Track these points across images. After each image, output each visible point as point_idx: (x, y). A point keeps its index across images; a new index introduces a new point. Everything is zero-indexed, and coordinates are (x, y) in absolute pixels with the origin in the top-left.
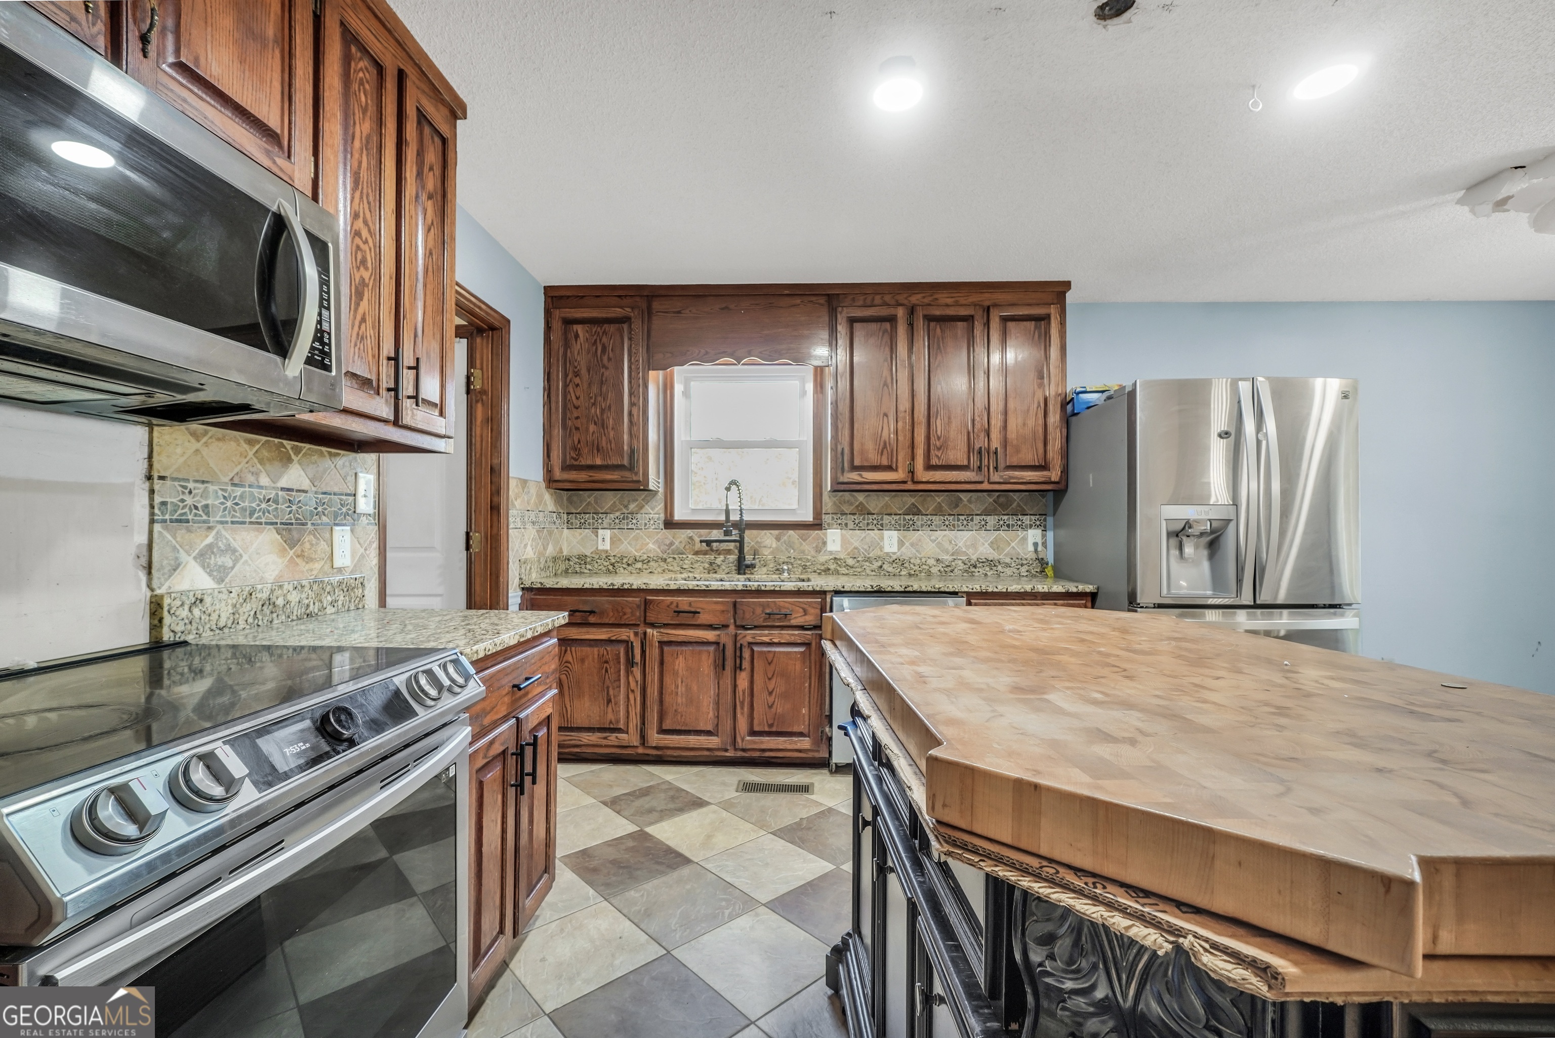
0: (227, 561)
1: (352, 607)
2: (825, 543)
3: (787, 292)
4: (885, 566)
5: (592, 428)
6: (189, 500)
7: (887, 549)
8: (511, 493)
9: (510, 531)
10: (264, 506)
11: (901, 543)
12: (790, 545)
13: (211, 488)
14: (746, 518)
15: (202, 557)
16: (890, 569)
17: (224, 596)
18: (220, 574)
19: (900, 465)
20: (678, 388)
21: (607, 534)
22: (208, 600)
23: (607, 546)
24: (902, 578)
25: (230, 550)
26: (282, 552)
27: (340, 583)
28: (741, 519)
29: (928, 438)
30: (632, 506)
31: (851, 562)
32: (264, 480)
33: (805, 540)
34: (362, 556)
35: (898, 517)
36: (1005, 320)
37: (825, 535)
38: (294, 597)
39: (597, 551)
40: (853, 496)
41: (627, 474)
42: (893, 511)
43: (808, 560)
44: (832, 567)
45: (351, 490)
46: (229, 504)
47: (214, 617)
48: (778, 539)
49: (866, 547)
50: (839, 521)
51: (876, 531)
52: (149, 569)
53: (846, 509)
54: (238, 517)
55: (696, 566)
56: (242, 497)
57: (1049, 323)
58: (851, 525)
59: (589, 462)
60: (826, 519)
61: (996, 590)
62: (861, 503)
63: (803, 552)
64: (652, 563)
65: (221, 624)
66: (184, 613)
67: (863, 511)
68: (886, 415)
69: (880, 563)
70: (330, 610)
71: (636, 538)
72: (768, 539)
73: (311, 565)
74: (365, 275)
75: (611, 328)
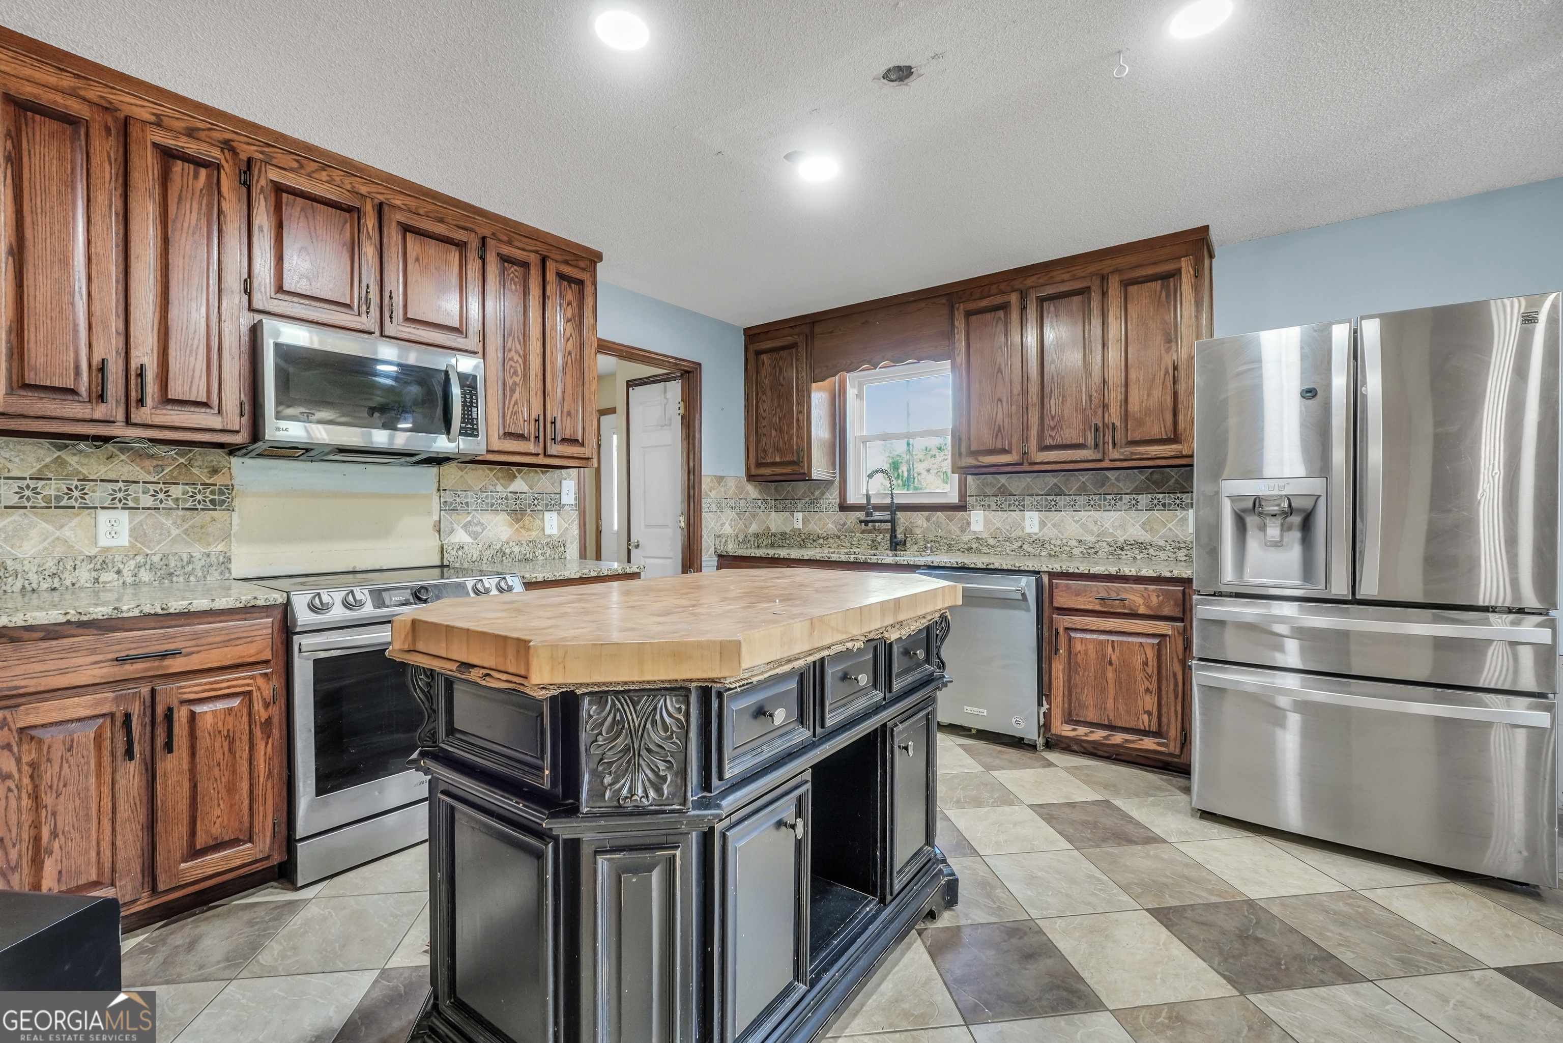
0: (479, 529)
1: (557, 557)
2: (969, 524)
3: (912, 299)
4: (1025, 547)
5: (774, 433)
6: (458, 500)
7: (1028, 530)
8: (704, 487)
9: (703, 514)
10: (499, 501)
11: (1043, 524)
12: (938, 525)
13: (469, 493)
14: (898, 501)
15: (465, 527)
16: (1030, 550)
17: (475, 546)
18: (475, 536)
19: (1014, 448)
20: (851, 392)
21: (799, 516)
22: (466, 548)
23: (799, 525)
24: (1042, 558)
25: (480, 523)
26: (511, 525)
27: (547, 544)
28: (892, 503)
29: (1042, 418)
30: (817, 493)
31: (992, 542)
32: (500, 488)
33: (951, 521)
34: (567, 529)
35: (1040, 498)
36: (1126, 284)
37: (969, 515)
38: (516, 549)
39: (794, 530)
40: (996, 478)
41: (796, 468)
42: (1034, 492)
43: (953, 540)
44: (975, 546)
45: (558, 491)
46: (479, 501)
47: (470, 556)
48: (928, 520)
49: (1007, 527)
50: (983, 503)
51: (1018, 512)
52: (439, 531)
53: (989, 491)
54: (485, 507)
55: (862, 542)
56: (487, 497)
57: (1181, 279)
58: (994, 507)
59: (772, 460)
60: (971, 500)
61: (1077, 571)
62: (1003, 485)
63: (950, 532)
64: (830, 540)
65: (474, 559)
66: (454, 553)
67: (1004, 492)
68: (1000, 400)
69: (1020, 543)
70: (540, 558)
71: (820, 519)
72: (919, 520)
73: (530, 533)
74: (517, 379)
75: (785, 354)
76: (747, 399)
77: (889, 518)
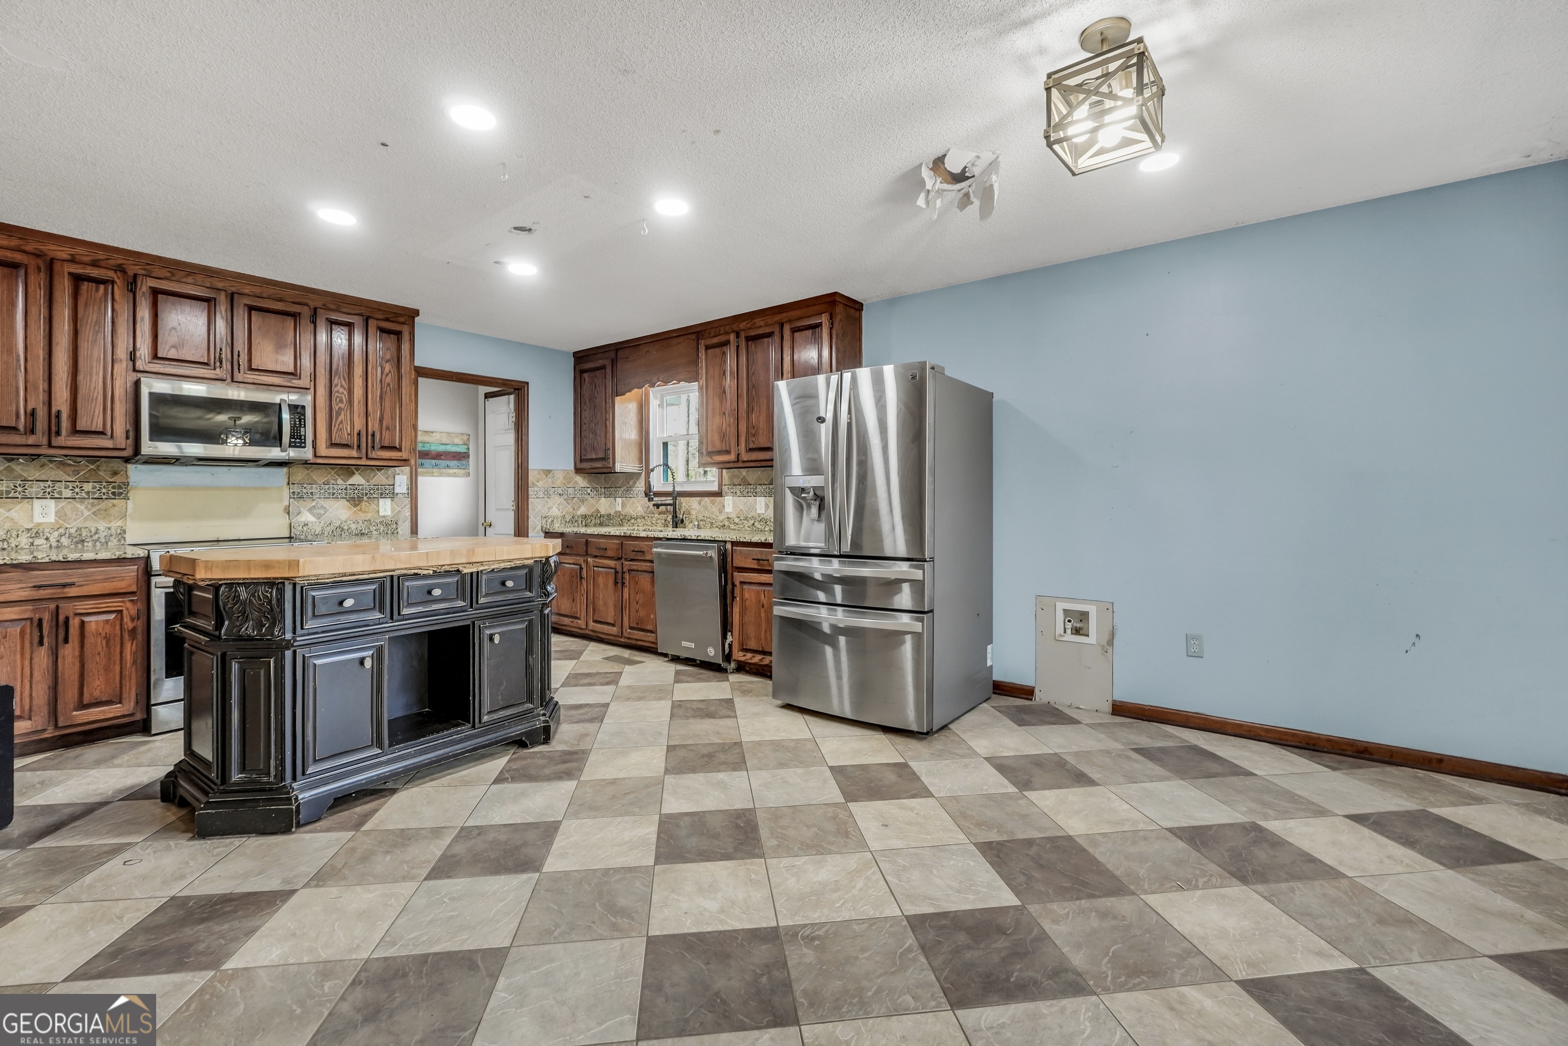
0: (322, 511)
1: (389, 532)
2: (724, 507)
3: (674, 335)
4: (756, 524)
5: (591, 435)
6: (304, 491)
7: (759, 511)
8: (531, 478)
9: (530, 500)
10: (340, 491)
11: (767, 507)
12: (706, 508)
13: (314, 486)
14: (677, 489)
15: (310, 510)
16: (759, 526)
17: (318, 524)
18: (319, 516)
19: (732, 450)
20: (654, 403)
21: (619, 500)
22: (310, 525)
23: (619, 508)
24: (766, 533)
25: (322, 507)
26: (350, 509)
27: (381, 522)
28: (674, 490)
29: (748, 428)
30: (631, 483)
31: (737, 520)
32: (340, 481)
33: (713, 504)
34: (400, 511)
35: (765, 487)
36: (794, 331)
37: (724, 500)
38: (353, 526)
39: (616, 512)
40: (740, 472)
41: (605, 463)
42: (762, 482)
43: (714, 519)
44: (727, 524)
45: (392, 483)
46: (322, 491)
47: (313, 531)
48: (700, 503)
49: (746, 510)
50: (732, 491)
51: (753, 498)
52: (288, 513)
53: (736, 481)
54: (327, 495)
55: (658, 522)
56: (328, 489)
57: (821, 329)
58: (738, 494)
59: (590, 457)
60: (725, 488)
61: (745, 540)
62: (744, 477)
63: (713, 513)
64: (638, 520)
65: (316, 533)
66: (300, 528)
67: (745, 483)
68: (724, 414)
69: (752, 522)
70: (374, 532)
71: (633, 503)
72: (694, 502)
73: (366, 514)
74: (342, 406)
75: (598, 373)
76: (575, 408)
77: (671, 502)
